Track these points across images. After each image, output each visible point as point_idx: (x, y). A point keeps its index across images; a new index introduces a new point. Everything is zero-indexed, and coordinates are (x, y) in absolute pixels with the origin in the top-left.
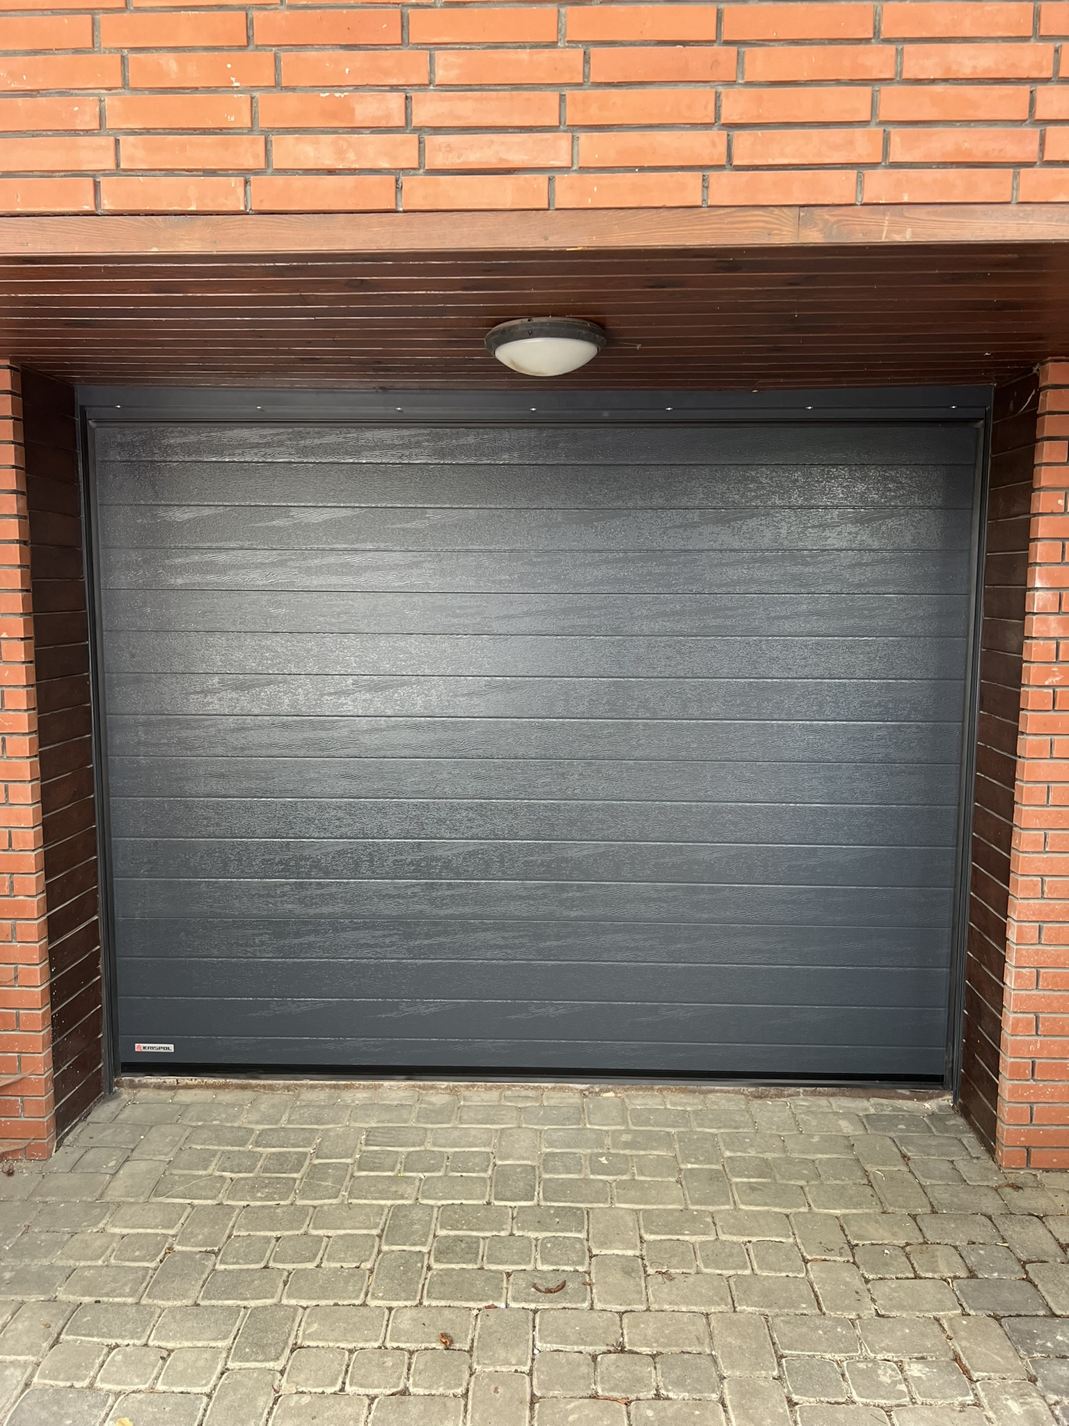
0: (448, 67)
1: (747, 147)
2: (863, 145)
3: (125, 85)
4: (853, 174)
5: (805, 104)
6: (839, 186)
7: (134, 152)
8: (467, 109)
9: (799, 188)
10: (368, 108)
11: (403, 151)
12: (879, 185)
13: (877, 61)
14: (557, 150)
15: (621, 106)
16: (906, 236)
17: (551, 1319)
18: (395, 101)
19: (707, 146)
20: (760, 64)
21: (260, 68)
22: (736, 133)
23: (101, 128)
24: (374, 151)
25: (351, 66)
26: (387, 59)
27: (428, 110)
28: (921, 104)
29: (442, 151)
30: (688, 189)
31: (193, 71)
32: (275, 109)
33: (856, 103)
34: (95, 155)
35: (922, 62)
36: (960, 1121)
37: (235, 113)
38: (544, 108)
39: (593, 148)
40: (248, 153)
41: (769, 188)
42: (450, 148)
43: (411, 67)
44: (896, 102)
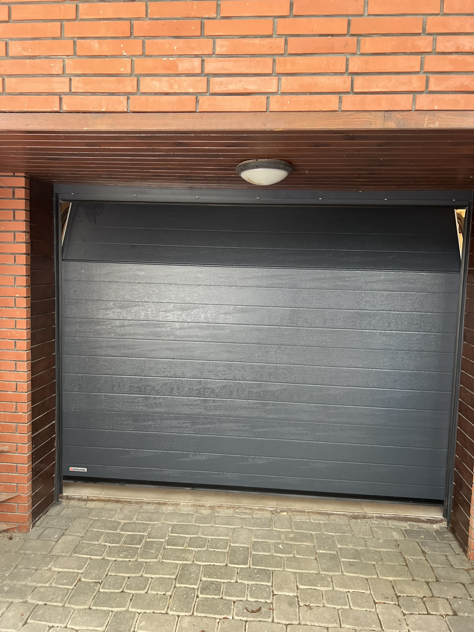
0: (222, 47)
1: (360, 83)
2: (416, 83)
3: (75, 54)
4: (411, 96)
5: (388, 64)
6: (404, 102)
7: (78, 84)
8: (230, 66)
9: (385, 103)
10: (184, 65)
11: (200, 85)
12: (423, 102)
13: (424, 44)
14: (271, 84)
15: (302, 64)
16: (436, 125)
17: (253, 626)
18: (197, 62)
19: (342, 83)
20: (368, 45)
21: (136, 46)
22: (355, 77)
23: (63, 74)
24: (187, 85)
25: (177, 46)
26: (193, 43)
27: (212, 66)
28: (444, 64)
29: (218, 84)
30: (332, 103)
31: (104, 48)
32: (142, 65)
33: (414, 63)
34: (60, 85)
35: (445, 44)
36: (450, 535)
37: (124, 67)
38: (266, 66)
39: (287, 83)
40: (129, 85)
41: (371, 103)
42: (221, 83)
43: (204, 45)
44: (432, 63)
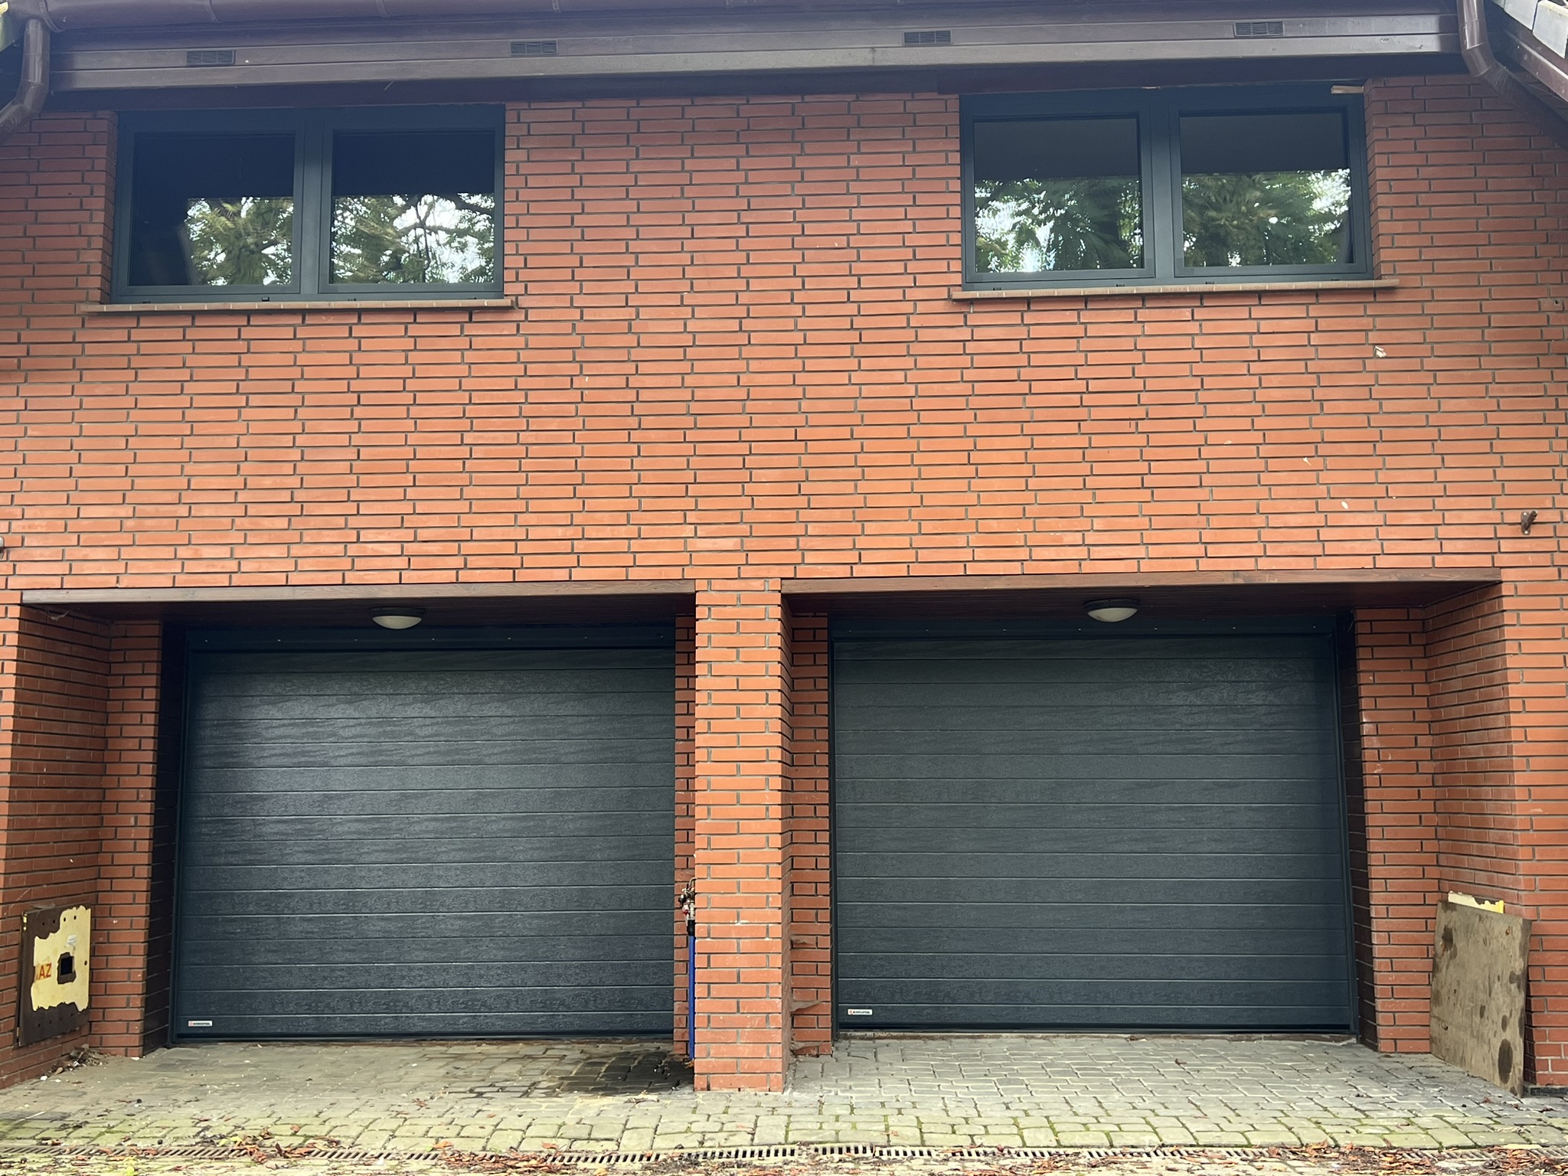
0: (1098, 524)
1: (1212, 550)
2: (1257, 549)
3: (977, 531)
4: (1253, 559)
5: (1233, 536)
6: (1249, 564)
7: (980, 554)
8: (1106, 538)
9: (1234, 564)
10: (1069, 538)
11: (1082, 552)
12: (1264, 563)
13: (1259, 521)
14: (1140, 552)
15: (1164, 536)
16: (1275, 581)
18: (1079, 536)
19: (1198, 550)
20: (1215, 522)
21: (1028, 525)
22: (1208, 546)
23: (968, 546)
24: (1071, 553)
25: (1062, 524)
26: (1076, 521)
27: (1091, 538)
28: (1277, 535)
29: (1097, 553)
30: (1191, 565)
31: (1003, 526)
32: (1033, 539)
33: (1253, 535)
34: (966, 555)
35: (1274, 521)
37: (1018, 540)
38: (1135, 538)
39: (1154, 551)
40: (1023, 554)
41: (1221, 565)
42: (1100, 552)
43: (1085, 524)
44: (1267, 535)
